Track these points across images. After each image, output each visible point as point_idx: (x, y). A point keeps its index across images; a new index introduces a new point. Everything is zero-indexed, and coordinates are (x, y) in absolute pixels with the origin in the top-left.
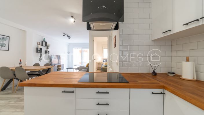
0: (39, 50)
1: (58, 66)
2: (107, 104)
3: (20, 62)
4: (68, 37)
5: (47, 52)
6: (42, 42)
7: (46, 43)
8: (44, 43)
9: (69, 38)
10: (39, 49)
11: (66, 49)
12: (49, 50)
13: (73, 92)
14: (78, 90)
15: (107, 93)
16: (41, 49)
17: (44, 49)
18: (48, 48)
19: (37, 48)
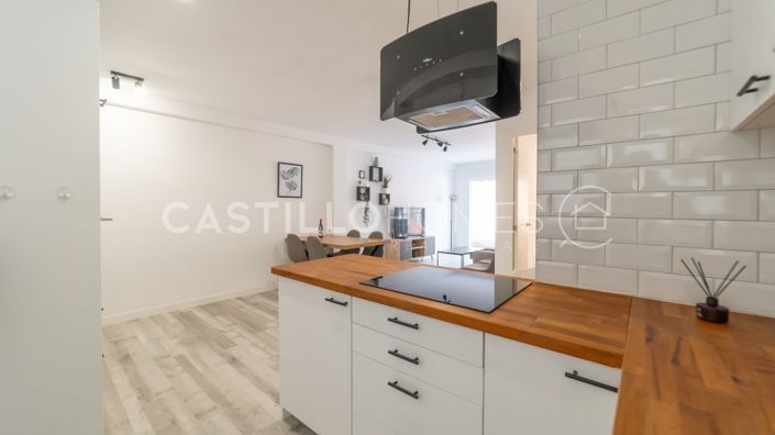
0: (362, 195)
1: (414, 242)
2: (416, 361)
3: (321, 225)
4: (440, 144)
5: (384, 197)
6: (371, 169)
7: (381, 169)
8: (375, 172)
9: (445, 149)
10: (363, 191)
11: (443, 186)
12: (388, 191)
13: (345, 304)
14: (357, 303)
15: (416, 327)
16: (368, 190)
17: (375, 189)
18: (385, 186)
19: (359, 189)
